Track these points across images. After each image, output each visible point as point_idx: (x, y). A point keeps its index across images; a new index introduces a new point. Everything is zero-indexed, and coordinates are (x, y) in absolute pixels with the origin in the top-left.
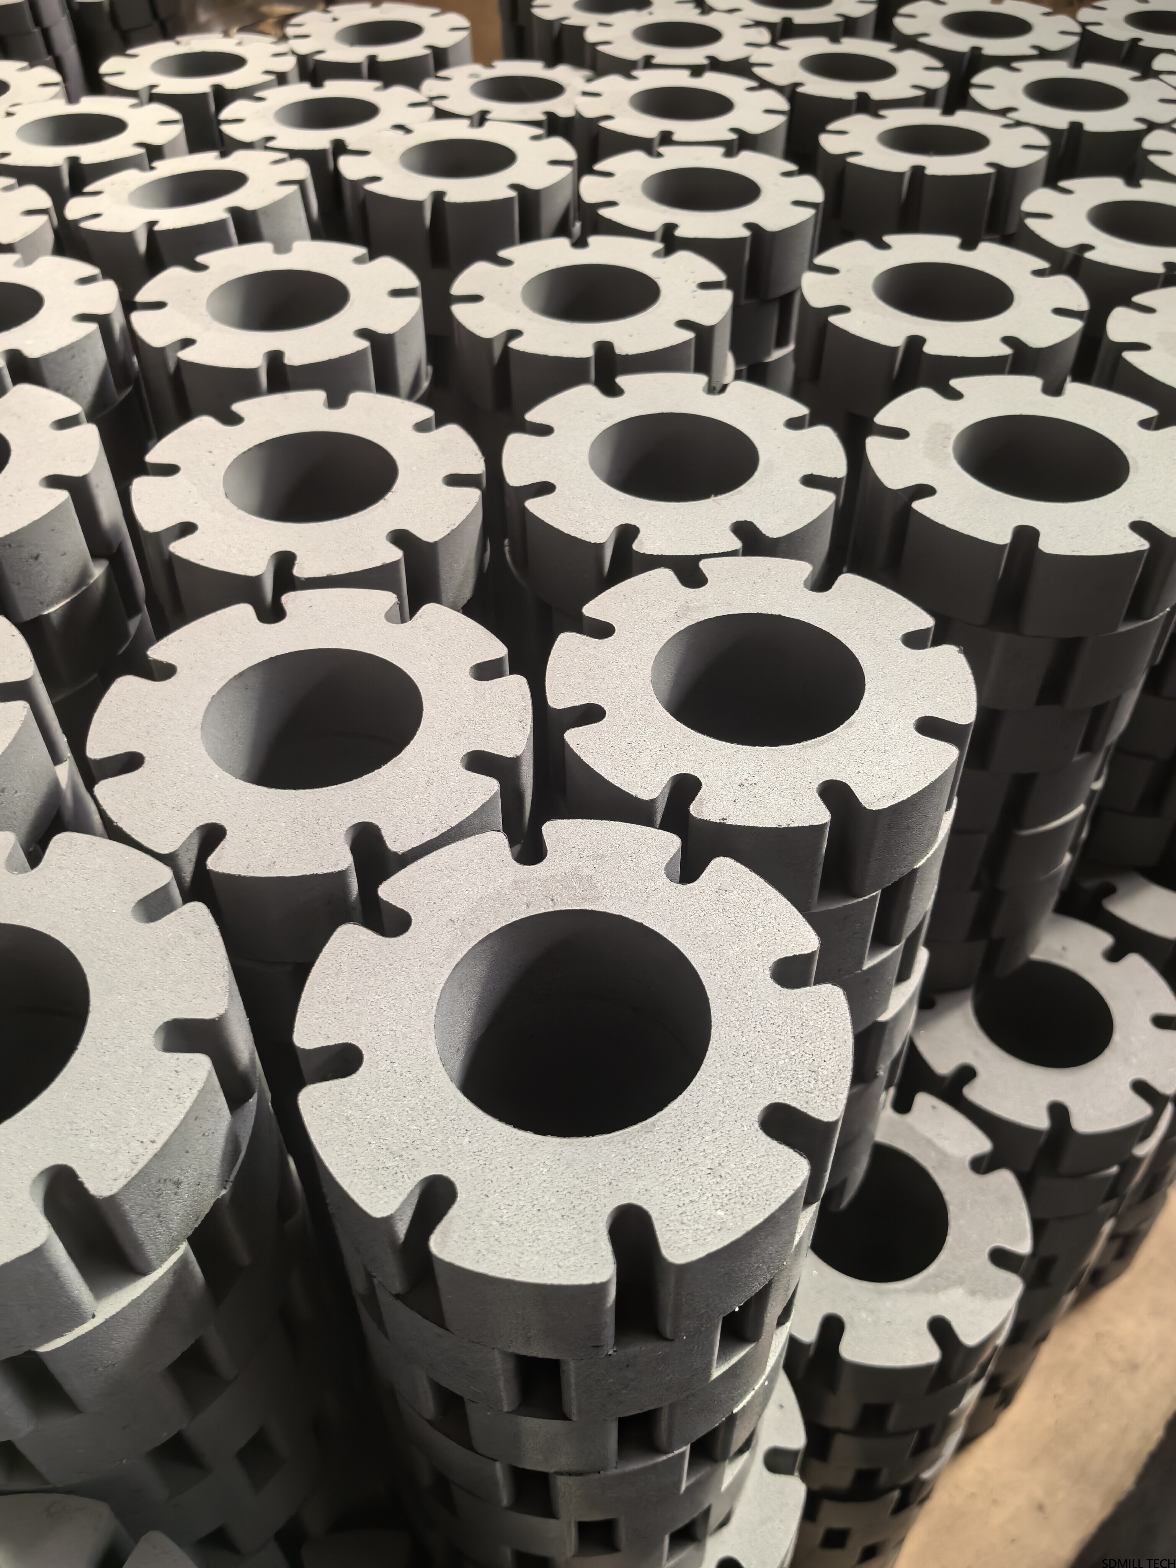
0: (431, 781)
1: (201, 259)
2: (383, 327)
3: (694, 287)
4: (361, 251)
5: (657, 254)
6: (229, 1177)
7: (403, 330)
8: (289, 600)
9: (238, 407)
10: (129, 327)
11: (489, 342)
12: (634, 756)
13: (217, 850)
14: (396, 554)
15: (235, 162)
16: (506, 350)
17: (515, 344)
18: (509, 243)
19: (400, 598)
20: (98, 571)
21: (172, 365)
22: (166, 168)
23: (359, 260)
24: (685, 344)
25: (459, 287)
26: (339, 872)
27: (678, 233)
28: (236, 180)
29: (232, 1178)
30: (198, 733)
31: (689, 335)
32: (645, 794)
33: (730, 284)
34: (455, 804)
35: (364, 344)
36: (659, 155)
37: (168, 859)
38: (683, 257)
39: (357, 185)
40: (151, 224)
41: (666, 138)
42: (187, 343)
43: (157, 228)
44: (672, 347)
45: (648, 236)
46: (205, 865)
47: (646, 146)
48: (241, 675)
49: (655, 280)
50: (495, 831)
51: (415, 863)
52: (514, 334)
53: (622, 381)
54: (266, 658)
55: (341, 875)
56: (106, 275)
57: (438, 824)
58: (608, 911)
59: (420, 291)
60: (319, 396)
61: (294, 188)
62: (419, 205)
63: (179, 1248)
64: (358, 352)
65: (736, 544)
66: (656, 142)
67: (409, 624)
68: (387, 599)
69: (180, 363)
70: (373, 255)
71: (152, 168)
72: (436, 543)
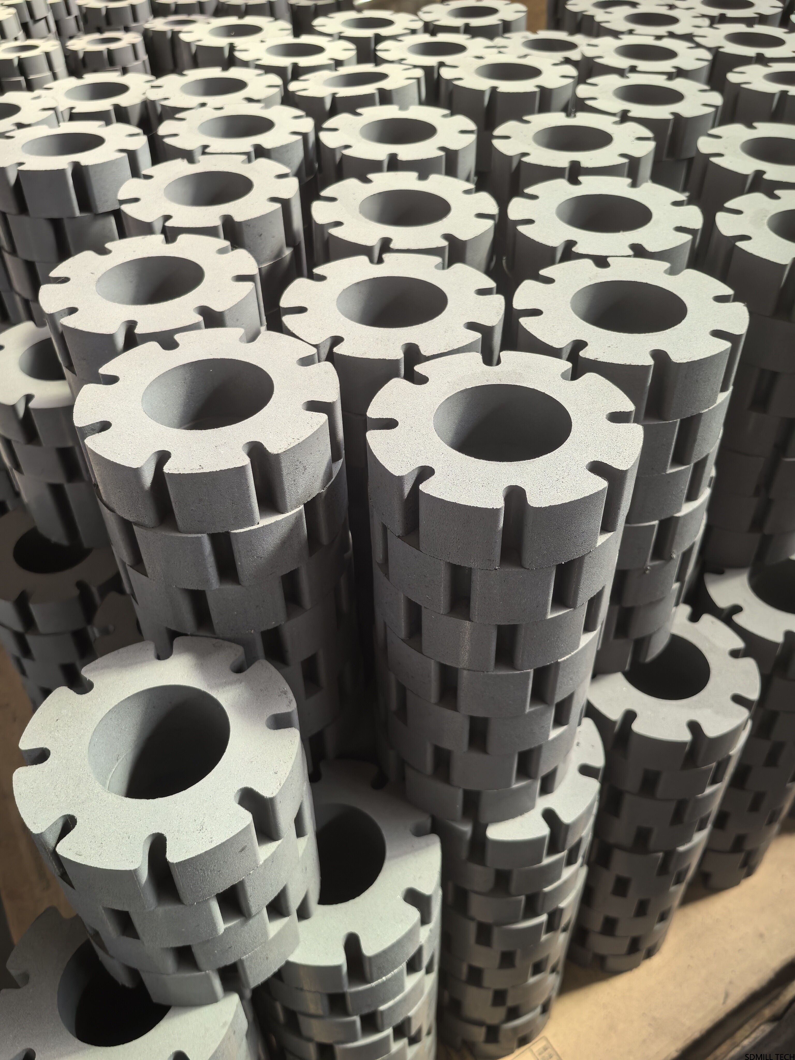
0: (447, 331)
1: (359, 111)
2: (453, 146)
3: (633, 139)
4: (447, 112)
5: (615, 123)
6: (326, 486)
7: (464, 149)
8: (386, 256)
9: (370, 176)
10: (317, 139)
11: (511, 157)
12: (554, 331)
13: (339, 345)
14: (445, 243)
15: (382, 69)
16: (520, 162)
17: (525, 159)
18: (531, 112)
19: (443, 260)
20: (288, 252)
21: (338, 158)
22: (343, 71)
23: (445, 116)
24: (623, 165)
25: (498, 131)
26: (396, 360)
27: (630, 114)
28: (382, 76)
29: (327, 486)
30: (335, 303)
31: (625, 160)
32: (556, 345)
33: (655, 139)
34: (458, 341)
35: (442, 153)
36: (628, 77)
37: (316, 346)
38: (631, 126)
39: (449, 81)
40: (334, 95)
41: (633, 69)
42: (347, 147)
43: (337, 96)
44: (614, 166)
45: (614, 115)
46: (333, 351)
47: (621, 72)
48: (358, 283)
49: (611, 135)
50: (477, 352)
51: (434, 360)
52: (525, 154)
53: (581, 178)
54: (372, 277)
55: (397, 361)
56: (308, 115)
57: (447, 347)
58: (527, 387)
59: (476, 132)
60: (415, 175)
61: (414, 81)
62: (482, 93)
63: (300, 506)
64: (437, 157)
65: (631, 253)
66: (627, 70)
67: (446, 271)
68: (437, 260)
69: (343, 156)
70: (452, 114)
71: (336, 70)
72: (466, 241)
